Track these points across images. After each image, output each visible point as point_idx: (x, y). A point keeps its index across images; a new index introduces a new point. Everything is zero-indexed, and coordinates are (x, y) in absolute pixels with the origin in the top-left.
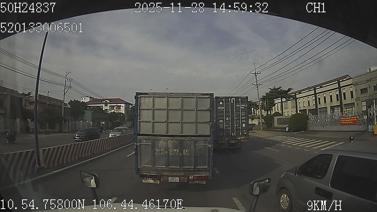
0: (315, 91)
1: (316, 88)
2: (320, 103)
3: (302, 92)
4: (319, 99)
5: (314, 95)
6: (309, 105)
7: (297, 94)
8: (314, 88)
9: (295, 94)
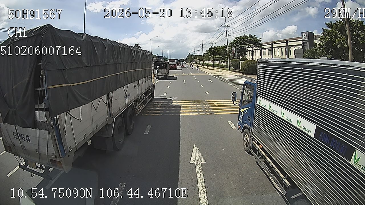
0: (287, 44)
1: (288, 41)
2: (290, 55)
3: (278, 43)
4: (290, 51)
5: (286, 47)
6: (282, 55)
7: (274, 44)
8: (286, 41)
9: (272, 43)
